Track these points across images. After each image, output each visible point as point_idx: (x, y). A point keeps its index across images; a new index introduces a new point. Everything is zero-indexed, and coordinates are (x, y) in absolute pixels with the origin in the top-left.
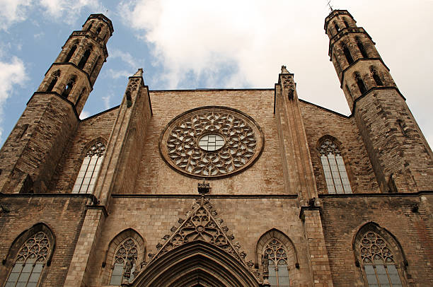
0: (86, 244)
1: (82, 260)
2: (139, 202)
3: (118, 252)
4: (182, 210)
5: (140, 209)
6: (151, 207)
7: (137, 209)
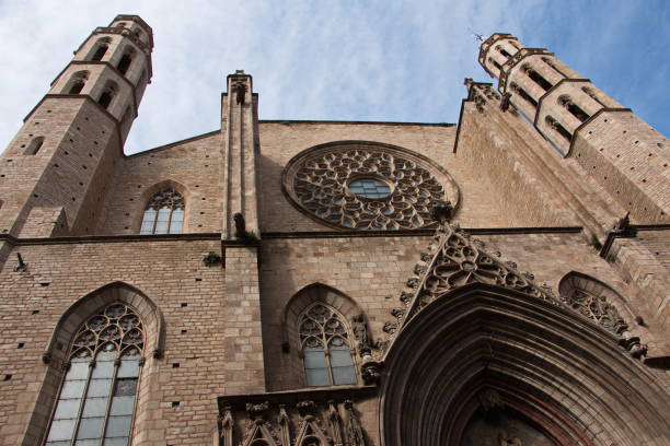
0: (246, 304)
1: (249, 332)
2: (313, 244)
3: (303, 329)
4: (402, 253)
5: (321, 254)
6: (340, 251)
7: (315, 255)
